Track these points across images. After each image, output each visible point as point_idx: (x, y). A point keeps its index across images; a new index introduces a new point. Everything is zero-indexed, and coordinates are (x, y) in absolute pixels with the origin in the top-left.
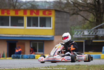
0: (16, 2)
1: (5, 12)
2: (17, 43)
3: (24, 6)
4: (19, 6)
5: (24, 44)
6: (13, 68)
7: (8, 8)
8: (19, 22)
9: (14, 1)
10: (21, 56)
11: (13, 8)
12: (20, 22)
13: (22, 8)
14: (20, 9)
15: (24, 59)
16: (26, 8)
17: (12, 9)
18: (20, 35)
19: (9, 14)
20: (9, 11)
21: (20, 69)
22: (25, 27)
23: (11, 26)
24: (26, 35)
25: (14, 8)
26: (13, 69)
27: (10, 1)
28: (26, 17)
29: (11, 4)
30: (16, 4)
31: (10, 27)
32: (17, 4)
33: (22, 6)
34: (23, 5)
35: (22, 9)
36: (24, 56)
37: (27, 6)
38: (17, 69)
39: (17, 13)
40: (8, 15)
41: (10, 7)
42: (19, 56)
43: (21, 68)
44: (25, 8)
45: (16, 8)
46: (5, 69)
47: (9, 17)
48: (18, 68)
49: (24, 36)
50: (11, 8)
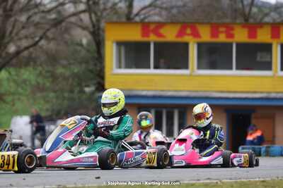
0: (252, 4)
1: (222, 32)
2: (253, 115)
3: (272, 14)
4: (260, 17)
5: (272, 118)
6: (245, 180)
7: (227, 21)
8: (258, 59)
9: (245, 2)
10: (263, 148)
11: (243, 21)
12: (261, 58)
13: (267, 19)
14: (261, 25)
15: (274, 156)
16: (278, 20)
17: (241, 24)
18: (261, 92)
19: (232, 36)
20: (233, 29)
21: (264, 181)
22: (277, 72)
23: (238, 68)
24: (277, 93)
25: (246, 20)
26: (243, 182)
27: (235, 2)
28: (277, 43)
29: (236, 10)
30: (250, 9)
31: (234, 72)
32: (254, 10)
33: (267, 15)
34: (271, 11)
35: (267, 24)
36: (272, 149)
37: (281, 16)
38: (256, 182)
39: (252, 34)
40: (229, 40)
41: (236, 18)
42: (260, 148)
43: (267, 179)
44: (274, 20)
45: (251, 21)
46: (223, 183)
47: (231, 45)
48: (257, 179)
49: (273, 95)
50: (238, 21)
